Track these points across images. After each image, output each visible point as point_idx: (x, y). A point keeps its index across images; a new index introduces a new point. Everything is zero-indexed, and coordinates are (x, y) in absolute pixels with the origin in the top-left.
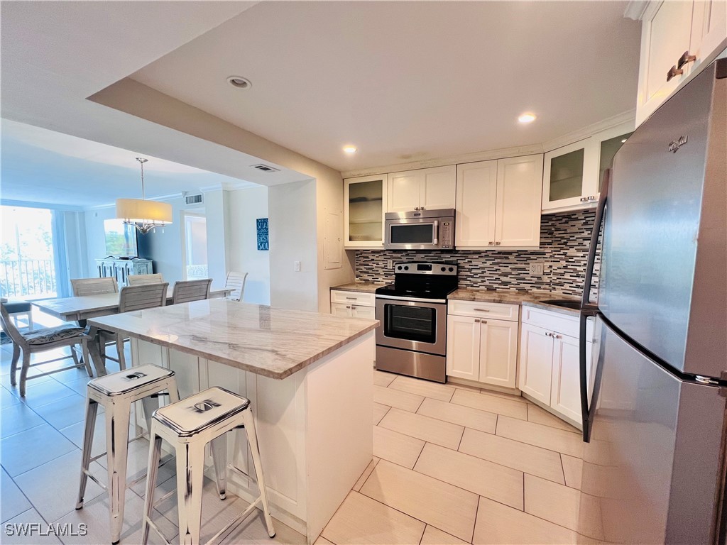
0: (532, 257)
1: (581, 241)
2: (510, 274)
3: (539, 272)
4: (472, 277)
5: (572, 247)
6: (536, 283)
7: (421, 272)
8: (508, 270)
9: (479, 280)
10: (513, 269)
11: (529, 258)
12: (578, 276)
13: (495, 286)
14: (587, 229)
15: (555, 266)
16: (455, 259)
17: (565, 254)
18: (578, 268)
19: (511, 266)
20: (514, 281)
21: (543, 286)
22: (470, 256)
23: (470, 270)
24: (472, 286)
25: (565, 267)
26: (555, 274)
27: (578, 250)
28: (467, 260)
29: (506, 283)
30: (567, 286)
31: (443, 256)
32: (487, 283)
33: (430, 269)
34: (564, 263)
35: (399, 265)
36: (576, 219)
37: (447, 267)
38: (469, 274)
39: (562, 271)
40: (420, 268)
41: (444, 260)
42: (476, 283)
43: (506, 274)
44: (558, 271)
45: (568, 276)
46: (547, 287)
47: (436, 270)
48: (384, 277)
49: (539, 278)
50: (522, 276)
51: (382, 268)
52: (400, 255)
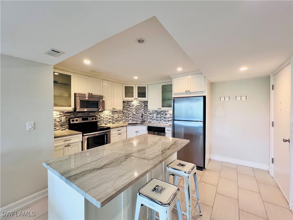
0: (115, 113)
1: (127, 108)
2: (111, 118)
3: (117, 117)
4: (100, 121)
5: (124, 110)
6: (116, 120)
7: (84, 121)
8: (110, 117)
9: (103, 122)
10: (111, 117)
11: (114, 113)
12: (127, 117)
13: (107, 123)
14: (128, 105)
15: (120, 115)
16: (95, 115)
17: (123, 112)
18: (127, 115)
19: (110, 116)
20: (112, 121)
21: (118, 121)
22: (100, 113)
23: (100, 118)
24: (101, 124)
25: (123, 115)
26: (120, 117)
27: (126, 111)
28: (98, 115)
29: (110, 122)
30: (124, 120)
31: (90, 114)
32: (105, 123)
33: (87, 119)
34: (122, 114)
35: (72, 119)
37: (94, 118)
39: (122, 116)
40: (83, 120)
43: (109, 119)
44: (121, 116)
45: (124, 117)
47: (90, 120)
48: (60, 127)
49: (117, 119)
50: (113, 119)
51: (59, 122)
52: (69, 114)
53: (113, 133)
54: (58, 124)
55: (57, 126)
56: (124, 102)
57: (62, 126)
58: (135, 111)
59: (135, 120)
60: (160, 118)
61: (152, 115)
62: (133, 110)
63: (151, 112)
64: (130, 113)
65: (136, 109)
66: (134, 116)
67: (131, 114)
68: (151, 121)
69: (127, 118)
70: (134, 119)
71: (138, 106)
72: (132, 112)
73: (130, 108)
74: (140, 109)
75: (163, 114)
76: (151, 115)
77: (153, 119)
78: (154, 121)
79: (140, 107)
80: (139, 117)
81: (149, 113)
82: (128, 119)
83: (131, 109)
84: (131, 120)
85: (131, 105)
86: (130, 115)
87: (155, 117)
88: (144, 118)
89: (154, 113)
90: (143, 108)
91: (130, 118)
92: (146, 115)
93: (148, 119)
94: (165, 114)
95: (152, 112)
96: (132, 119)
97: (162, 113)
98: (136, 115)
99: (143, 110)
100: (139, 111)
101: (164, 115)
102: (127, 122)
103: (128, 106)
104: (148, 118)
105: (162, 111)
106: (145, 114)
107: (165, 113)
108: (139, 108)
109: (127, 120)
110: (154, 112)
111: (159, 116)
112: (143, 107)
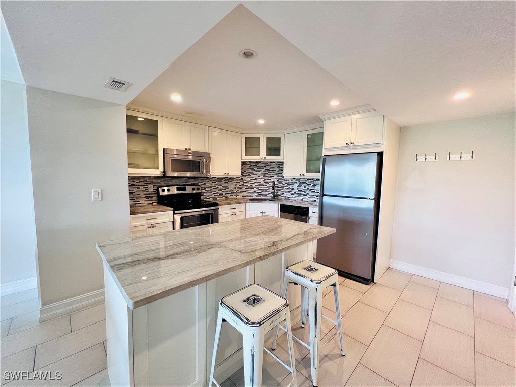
0: (230, 181)
1: (249, 174)
2: (222, 189)
3: (232, 188)
4: (206, 193)
5: (245, 176)
6: (232, 193)
7: (180, 192)
8: (221, 188)
9: (209, 194)
11: (229, 181)
12: (249, 188)
13: (217, 197)
14: (251, 169)
15: (238, 184)
16: (196, 183)
17: (242, 179)
18: (249, 185)
19: (223, 186)
20: (224, 193)
21: (234, 194)
22: (204, 181)
23: (205, 189)
24: (206, 198)
25: (243, 185)
26: (238, 188)
27: (248, 178)
28: (203, 183)
29: (221, 195)
30: (244, 193)
31: (189, 181)
32: (213, 196)
33: (185, 189)
34: (242, 183)
36: (247, 164)
37: (195, 188)
38: (204, 191)
39: (241, 187)
40: (178, 189)
41: (190, 183)
42: (208, 196)
43: (220, 190)
44: (240, 187)
45: (244, 189)
46: (235, 194)
47: (189, 190)
48: (145, 199)
49: (233, 191)
50: (227, 190)
51: (143, 192)
52: (159, 181)
53: (223, 212)
54: (142, 195)
55: (140, 197)
56: (243, 163)
57: (147, 197)
58: (262, 178)
59: (262, 193)
60: (305, 192)
61: (290, 187)
62: (259, 178)
63: (290, 181)
64: (254, 181)
65: (264, 176)
66: (260, 187)
67: (256, 184)
68: (288, 196)
69: (249, 190)
70: (260, 192)
71: (268, 170)
72: (258, 180)
73: (255, 173)
74: (272, 176)
75: (309, 185)
76: (289, 187)
77: (292, 192)
78: (294, 196)
79: (271, 172)
80: (269, 189)
81: (287, 182)
82: (251, 191)
83: (256, 175)
84: (256, 194)
85: (256, 169)
86: (254, 186)
87: (296, 190)
88: (277, 190)
89: (294, 183)
90: (276, 174)
91: (254, 190)
92: (282, 185)
93: (284, 193)
94: (312, 185)
95: (292, 181)
96: (257, 192)
97: (307, 182)
98: (265, 185)
99: (276, 176)
100: (269, 178)
101: (310, 186)
102: (250, 196)
103: (251, 171)
104: (284, 190)
105: (308, 180)
106: (280, 185)
107: (313, 183)
108: (269, 174)
109: (249, 193)
110: (294, 181)
111: (302, 187)
112: (276, 172)
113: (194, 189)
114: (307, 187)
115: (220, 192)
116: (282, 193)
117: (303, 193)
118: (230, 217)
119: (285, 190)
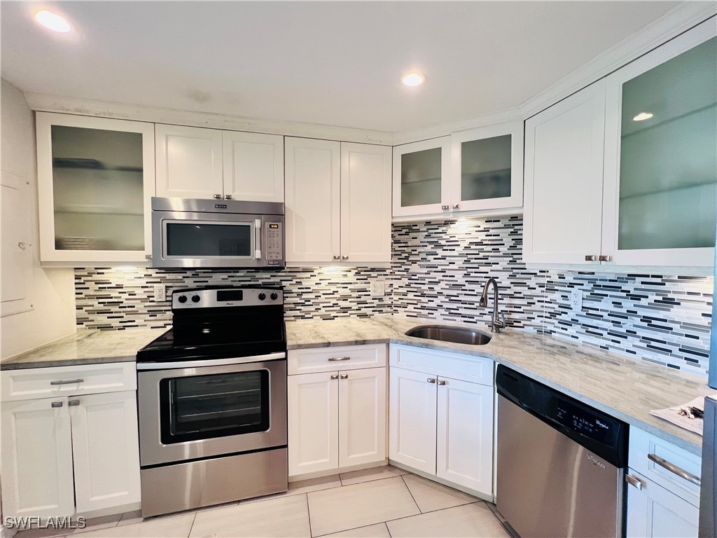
0: (373, 274)
1: (424, 255)
2: (350, 296)
3: (380, 293)
4: (303, 305)
5: (414, 262)
6: (379, 306)
8: (347, 292)
9: (313, 308)
10: (353, 290)
11: (370, 276)
12: (423, 295)
13: (333, 314)
14: (430, 243)
15: (396, 284)
16: (277, 280)
17: (407, 270)
18: (423, 287)
19: (350, 286)
20: (355, 306)
21: (384, 309)
23: (300, 295)
24: (303, 317)
25: (408, 285)
26: (396, 294)
27: (421, 266)
28: (294, 281)
29: (345, 310)
30: (411, 308)
31: (258, 275)
32: (323, 311)
33: (238, 296)
34: (406, 281)
35: (181, 294)
36: (418, 231)
37: (268, 293)
38: (298, 300)
39: (404, 290)
40: (221, 297)
41: (260, 282)
42: (308, 312)
43: (345, 298)
44: (401, 290)
45: (411, 296)
46: (389, 309)
47: (250, 299)
48: (147, 317)
49: (380, 299)
50: (363, 298)
51: (143, 300)
52: (180, 276)
53: (303, 369)
54: (140, 307)
55: (136, 313)
57: (153, 313)
58: (460, 269)
59: (461, 311)
60: (617, 323)
61: (557, 296)
62: (451, 266)
63: (555, 278)
64: (439, 276)
65: (467, 261)
66: (454, 293)
67: (443, 284)
68: (550, 328)
69: (424, 299)
70: (455, 306)
71: (477, 244)
72: (448, 273)
73: (440, 253)
74: (491, 260)
75: (637, 298)
76: (551, 296)
77: (563, 317)
79: (490, 248)
81: (544, 281)
82: (431, 304)
83: (443, 258)
84: (443, 312)
85: (443, 242)
86: (437, 288)
87: (577, 309)
88: (510, 305)
89: (571, 285)
90: (505, 255)
91: (437, 301)
92: (525, 291)
93: (535, 315)
94: (652, 297)
95: (561, 277)
96: (445, 306)
97: (630, 286)
98: (468, 286)
99: (504, 263)
100: (482, 269)
101: (644, 302)
102: (425, 316)
103: (429, 248)
104: (533, 307)
105: (632, 276)
106: (518, 289)
107: (658, 293)
108: (481, 255)
109: (423, 308)
110: (569, 279)
111: (606, 305)
112: (503, 249)
113: (262, 297)
114: (628, 304)
115: (343, 304)
116: (525, 316)
117: (610, 326)
118: (329, 383)
119: (538, 306)
